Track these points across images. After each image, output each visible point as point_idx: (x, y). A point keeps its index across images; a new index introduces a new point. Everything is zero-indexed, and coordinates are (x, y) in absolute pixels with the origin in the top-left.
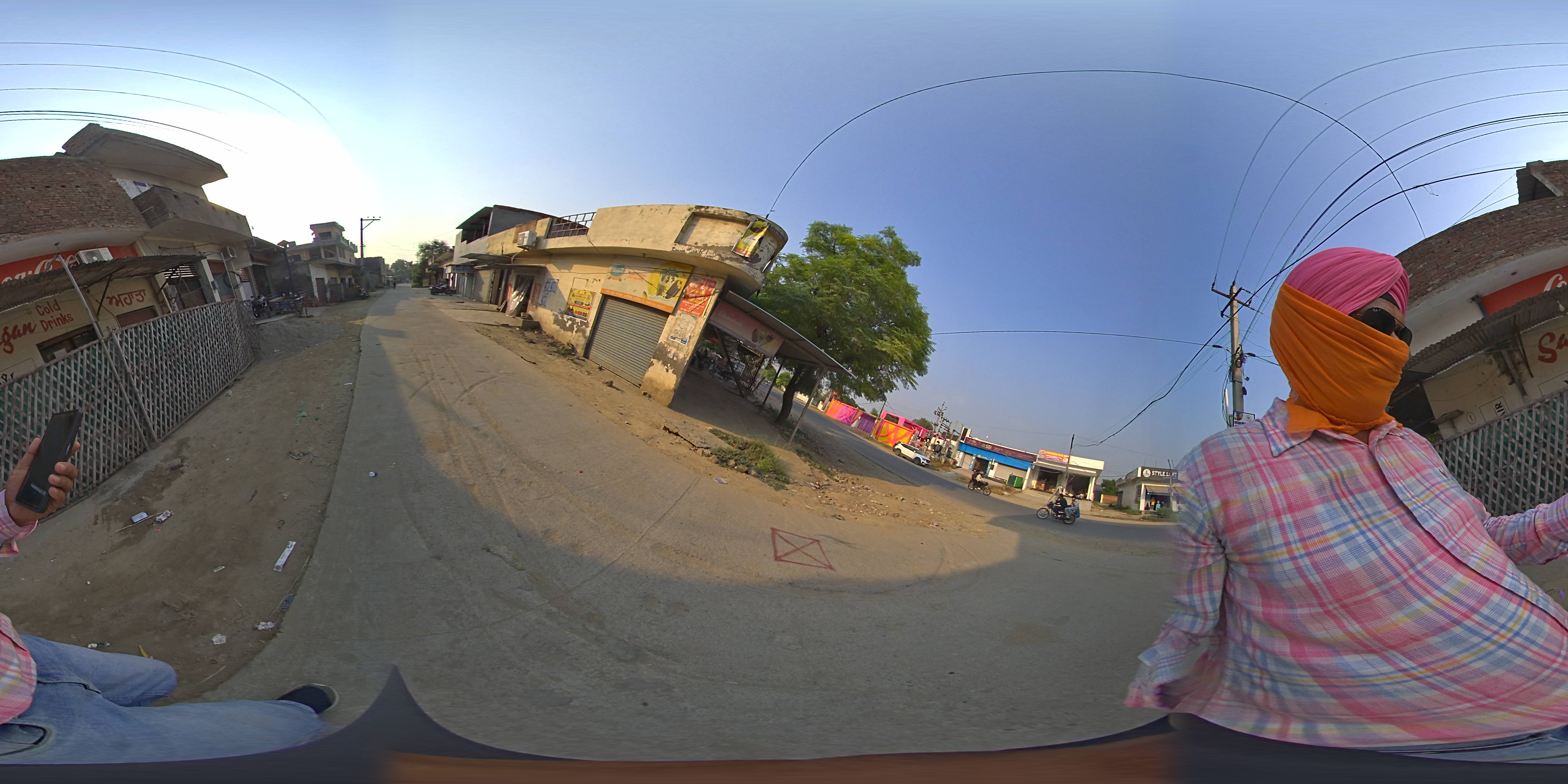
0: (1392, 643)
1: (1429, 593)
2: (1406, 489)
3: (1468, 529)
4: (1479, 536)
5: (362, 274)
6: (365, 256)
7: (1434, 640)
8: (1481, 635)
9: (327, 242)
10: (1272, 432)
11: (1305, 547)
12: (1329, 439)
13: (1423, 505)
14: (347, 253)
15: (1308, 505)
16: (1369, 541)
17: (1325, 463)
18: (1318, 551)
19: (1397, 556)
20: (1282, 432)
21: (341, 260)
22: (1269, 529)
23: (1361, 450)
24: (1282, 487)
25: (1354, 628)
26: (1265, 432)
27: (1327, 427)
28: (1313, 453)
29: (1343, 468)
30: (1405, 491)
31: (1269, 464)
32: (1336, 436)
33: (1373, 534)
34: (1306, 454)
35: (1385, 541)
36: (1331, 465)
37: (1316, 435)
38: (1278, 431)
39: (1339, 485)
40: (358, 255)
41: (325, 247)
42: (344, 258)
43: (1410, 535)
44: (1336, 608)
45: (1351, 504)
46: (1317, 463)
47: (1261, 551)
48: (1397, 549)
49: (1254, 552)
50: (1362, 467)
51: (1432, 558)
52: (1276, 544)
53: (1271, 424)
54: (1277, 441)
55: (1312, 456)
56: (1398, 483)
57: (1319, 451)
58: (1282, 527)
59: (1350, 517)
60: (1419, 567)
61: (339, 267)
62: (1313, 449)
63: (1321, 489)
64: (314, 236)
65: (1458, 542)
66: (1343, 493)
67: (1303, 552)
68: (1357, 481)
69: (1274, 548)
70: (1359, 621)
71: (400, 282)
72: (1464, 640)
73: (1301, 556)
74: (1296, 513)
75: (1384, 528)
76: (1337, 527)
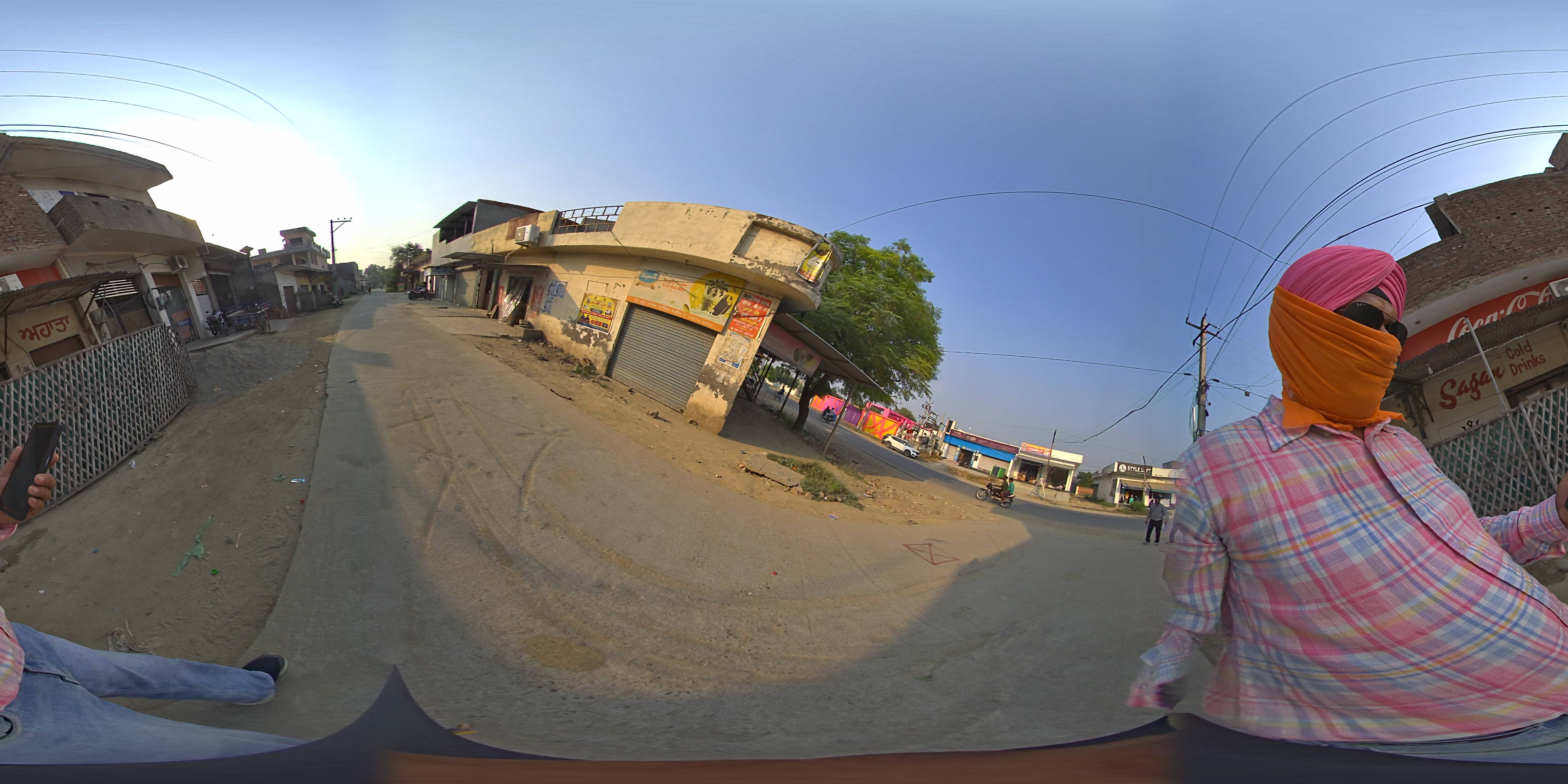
0: (1400, 637)
1: (1432, 585)
2: (1403, 482)
3: (1465, 522)
4: (1475, 528)
5: (334, 280)
6: (337, 262)
7: (1438, 633)
8: (1483, 627)
9: (299, 248)
10: (1269, 428)
11: (1310, 542)
12: (1326, 435)
13: (1420, 499)
14: (319, 259)
15: (1311, 499)
16: (1371, 534)
17: (1323, 457)
18: (1321, 546)
19: (1398, 549)
20: (1279, 427)
21: (313, 267)
22: (1273, 526)
23: (1358, 446)
24: (1283, 482)
25: (1363, 622)
26: (1262, 428)
27: (1323, 422)
28: (1311, 448)
29: (1340, 463)
30: (1402, 485)
31: (1269, 459)
32: (1333, 431)
33: (1375, 527)
34: (1304, 448)
35: (1386, 534)
36: (1329, 460)
37: (1313, 430)
38: (1275, 426)
39: (1338, 480)
40: (330, 261)
41: (296, 254)
42: (317, 264)
43: (1410, 528)
44: (1343, 604)
45: (1351, 498)
46: (1316, 458)
47: (1265, 548)
48: (1398, 542)
49: (1258, 549)
50: (1359, 462)
51: (1432, 550)
52: (1280, 540)
53: (1268, 420)
54: (1276, 436)
55: (1310, 450)
56: (1395, 477)
57: (1317, 446)
58: (1285, 523)
59: (1351, 510)
60: (1421, 559)
61: (310, 274)
62: (1311, 444)
63: (1321, 483)
64: (284, 243)
65: (1455, 534)
66: (1343, 487)
67: (1307, 547)
68: (1355, 475)
69: (1279, 544)
70: (1367, 616)
71: (374, 288)
72: (1467, 632)
73: (1306, 552)
74: (1299, 509)
75: (1384, 521)
76: (1339, 521)
